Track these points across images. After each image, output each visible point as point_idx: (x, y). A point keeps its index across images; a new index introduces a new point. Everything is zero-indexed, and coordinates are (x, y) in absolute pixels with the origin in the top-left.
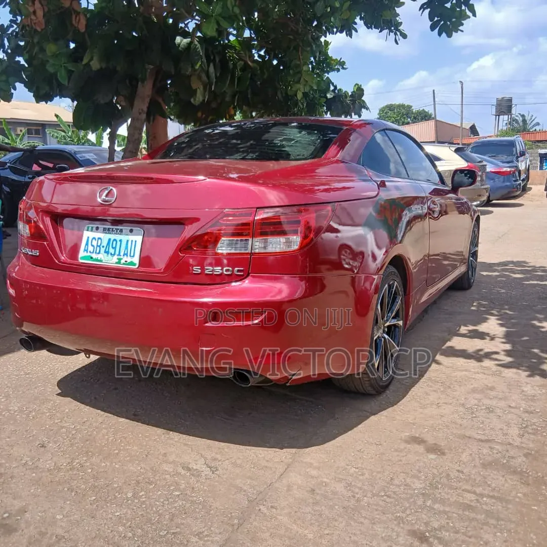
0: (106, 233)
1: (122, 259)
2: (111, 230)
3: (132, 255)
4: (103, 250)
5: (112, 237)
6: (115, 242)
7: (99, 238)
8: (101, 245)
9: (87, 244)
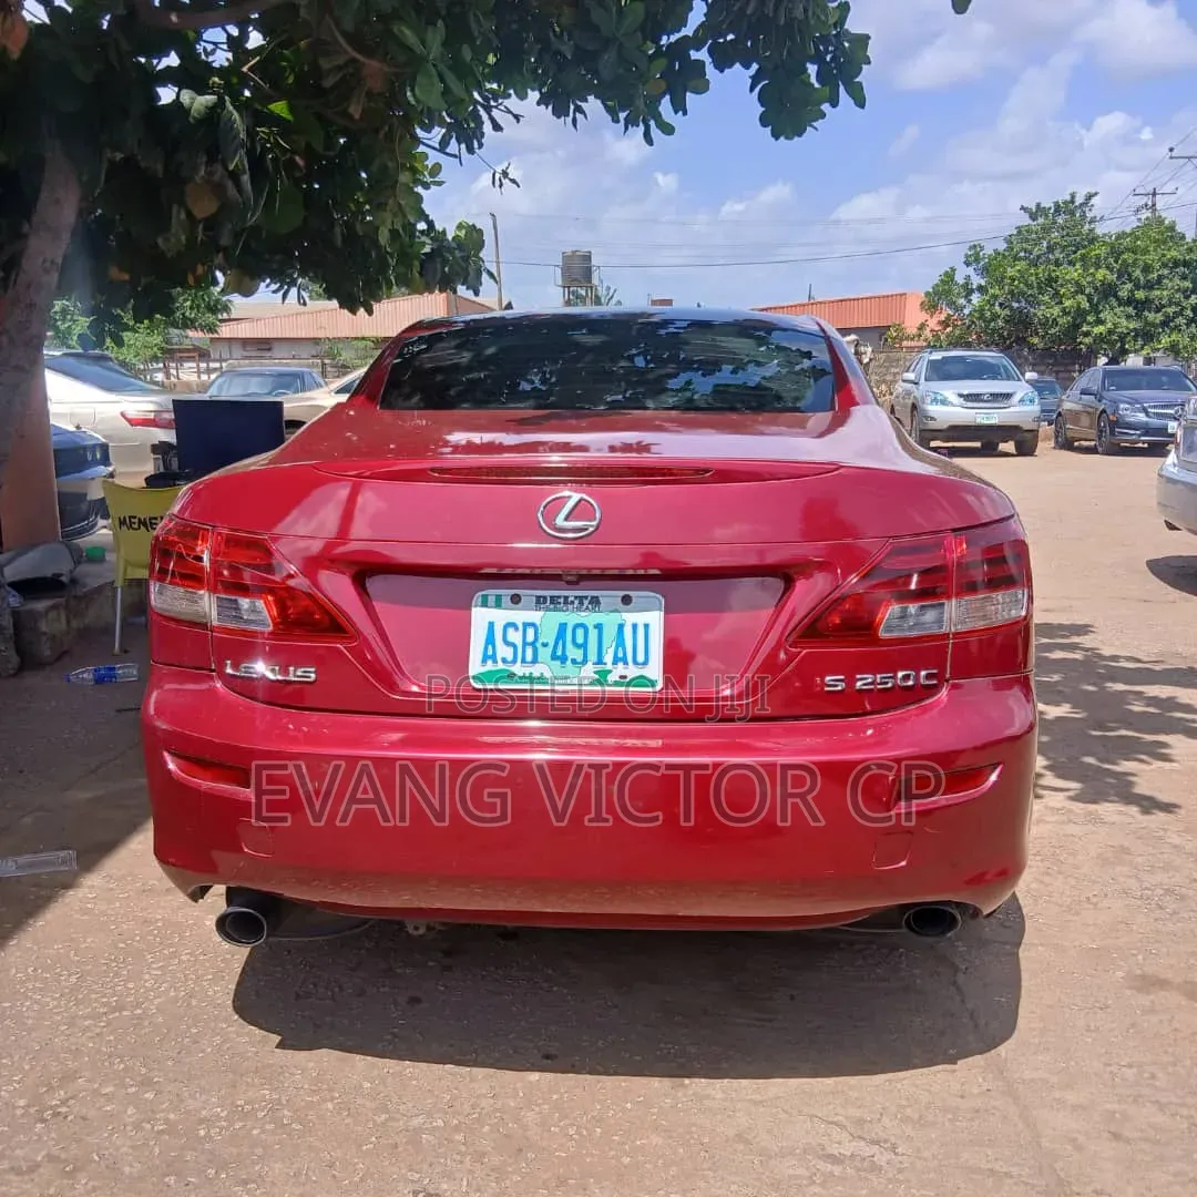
0: (548, 610)
1: (610, 671)
2: (562, 600)
3: (641, 658)
4: (545, 654)
5: (571, 618)
6: (580, 632)
7: (526, 625)
8: (536, 639)
9: (490, 640)
